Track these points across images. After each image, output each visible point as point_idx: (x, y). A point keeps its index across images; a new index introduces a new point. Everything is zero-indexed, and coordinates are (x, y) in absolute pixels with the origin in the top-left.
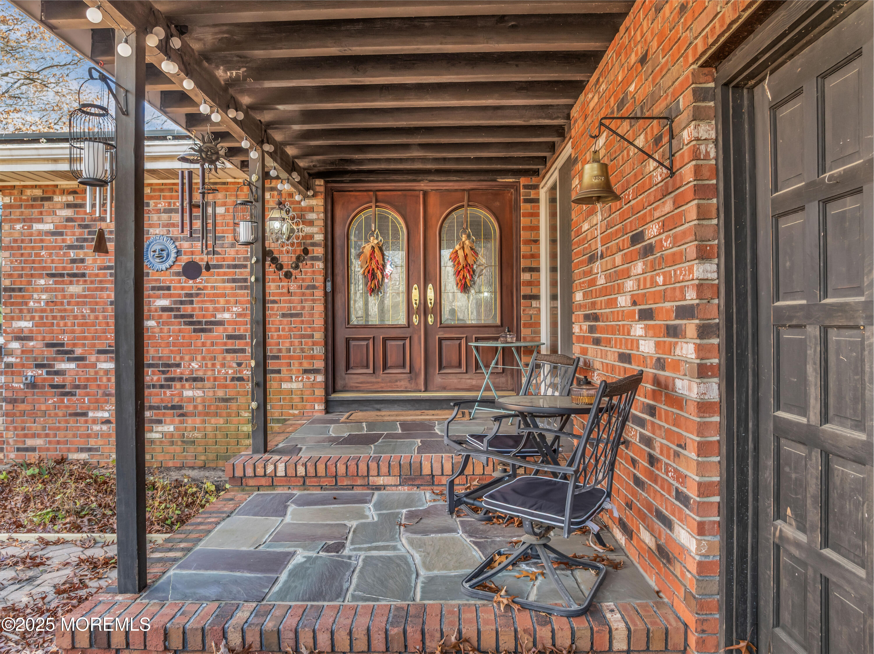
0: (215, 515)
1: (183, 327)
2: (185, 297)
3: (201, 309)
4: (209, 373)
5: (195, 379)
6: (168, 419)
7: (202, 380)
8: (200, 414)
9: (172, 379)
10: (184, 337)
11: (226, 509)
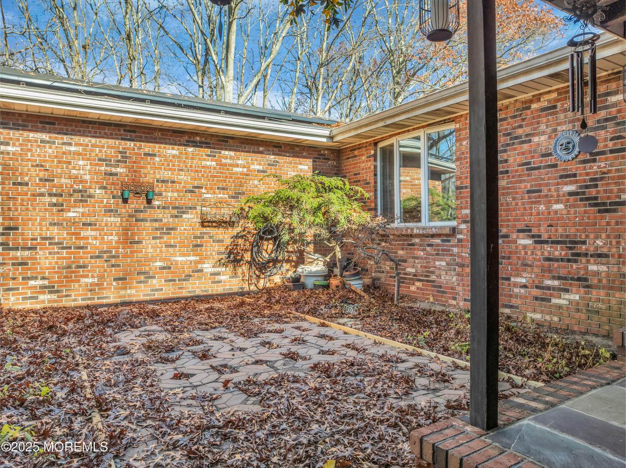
0: (594, 379)
1: (588, 208)
2: (590, 182)
3: (605, 191)
4: (614, 250)
5: (600, 256)
6: (574, 289)
7: (607, 256)
8: (604, 288)
9: (579, 255)
10: (589, 218)
11: (608, 376)
